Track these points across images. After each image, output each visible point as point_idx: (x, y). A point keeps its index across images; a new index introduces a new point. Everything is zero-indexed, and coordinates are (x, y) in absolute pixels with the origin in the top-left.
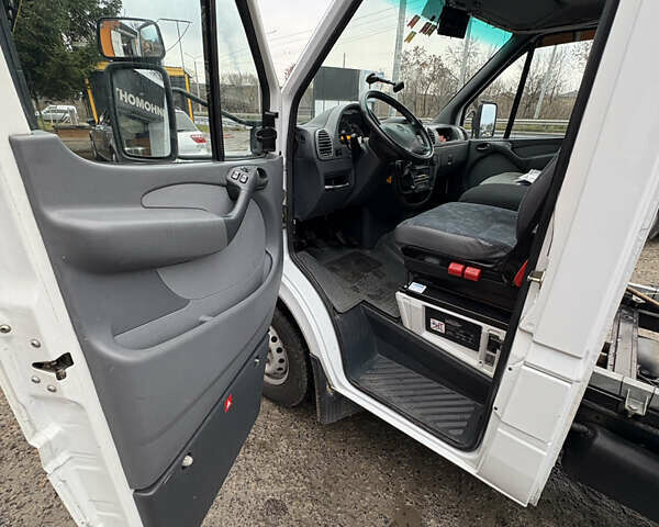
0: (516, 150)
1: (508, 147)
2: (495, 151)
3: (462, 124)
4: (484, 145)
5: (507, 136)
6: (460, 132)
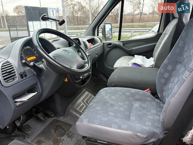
0: (125, 45)
1: (121, 44)
2: (116, 47)
3: (98, 35)
4: (110, 44)
5: (119, 39)
6: (98, 39)
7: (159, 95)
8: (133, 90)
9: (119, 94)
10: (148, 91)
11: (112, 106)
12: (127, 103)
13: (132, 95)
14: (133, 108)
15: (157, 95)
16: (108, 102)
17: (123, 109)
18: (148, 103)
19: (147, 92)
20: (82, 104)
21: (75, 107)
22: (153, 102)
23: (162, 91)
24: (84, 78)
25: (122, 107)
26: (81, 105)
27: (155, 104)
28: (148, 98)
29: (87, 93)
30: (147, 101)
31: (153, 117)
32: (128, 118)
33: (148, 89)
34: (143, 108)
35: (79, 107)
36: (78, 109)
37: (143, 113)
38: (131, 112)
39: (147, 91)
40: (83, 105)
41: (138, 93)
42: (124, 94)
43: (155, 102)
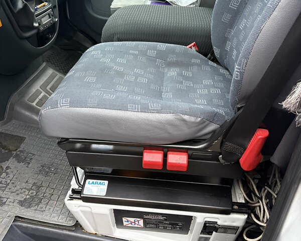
7: (217, 51)
8: (162, 46)
9: (133, 54)
10: (193, 48)
11: (120, 74)
12: (152, 70)
13: (161, 55)
14: (165, 79)
15: (213, 52)
16: (110, 68)
17: (145, 80)
18: (195, 69)
19: (191, 49)
20: (42, 95)
21: (26, 99)
22: (204, 67)
23: (224, 40)
24: (42, 28)
25: (142, 76)
26: (40, 97)
27: (208, 69)
28: (193, 61)
29: (50, 71)
30: (193, 65)
31: (209, 91)
32: (159, 95)
33: (193, 44)
34: (187, 78)
35: (37, 100)
36: (34, 104)
37: (187, 86)
38: (163, 86)
39: (191, 47)
40: (45, 96)
41: (173, 52)
42: (143, 53)
43: (208, 67)
